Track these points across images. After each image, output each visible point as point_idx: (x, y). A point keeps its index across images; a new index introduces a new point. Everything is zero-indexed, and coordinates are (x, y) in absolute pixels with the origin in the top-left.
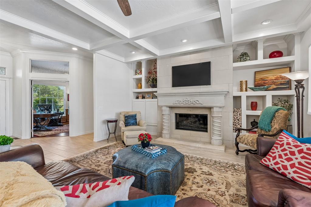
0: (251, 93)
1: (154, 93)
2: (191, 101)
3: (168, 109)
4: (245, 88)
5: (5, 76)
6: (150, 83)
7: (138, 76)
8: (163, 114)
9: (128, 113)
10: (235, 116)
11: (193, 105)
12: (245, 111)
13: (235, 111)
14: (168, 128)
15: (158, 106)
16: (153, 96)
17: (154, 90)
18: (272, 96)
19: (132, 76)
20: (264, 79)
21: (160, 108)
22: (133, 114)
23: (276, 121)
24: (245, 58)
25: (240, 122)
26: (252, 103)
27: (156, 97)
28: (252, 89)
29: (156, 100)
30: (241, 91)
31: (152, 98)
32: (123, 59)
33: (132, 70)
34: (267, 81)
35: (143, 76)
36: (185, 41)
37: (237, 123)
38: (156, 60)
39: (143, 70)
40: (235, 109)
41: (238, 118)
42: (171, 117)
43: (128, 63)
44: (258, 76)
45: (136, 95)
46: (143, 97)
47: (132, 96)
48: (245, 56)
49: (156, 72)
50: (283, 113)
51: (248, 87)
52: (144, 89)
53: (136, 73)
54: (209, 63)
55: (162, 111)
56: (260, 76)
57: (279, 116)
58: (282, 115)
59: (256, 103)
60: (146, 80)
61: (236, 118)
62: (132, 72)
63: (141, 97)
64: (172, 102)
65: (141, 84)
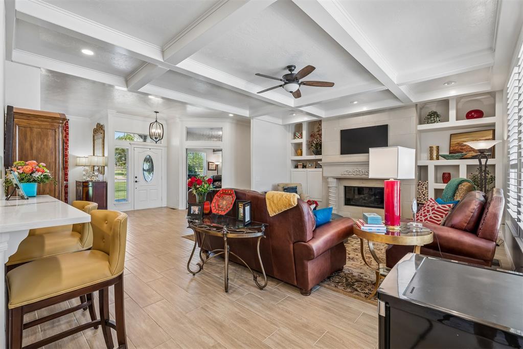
0: (443, 162)
1: (319, 162)
2: (363, 171)
3: (336, 180)
4: (436, 156)
5: (161, 145)
6: (313, 148)
7: (298, 141)
8: (329, 187)
9: (287, 185)
10: (420, 190)
11: (365, 176)
12: (433, 184)
13: (420, 184)
14: (335, 204)
15: (323, 177)
16: (317, 164)
17: (318, 157)
18: (467, 165)
19: (289, 140)
20: (462, 144)
21: (325, 179)
22: (294, 186)
23: (458, 195)
24: (432, 119)
25: (426, 198)
26: (444, 174)
27: (320, 167)
28: (445, 157)
29: (321, 169)
30: (430, 160)
31: (316, 168)
32: (280, 122)
33: (290, 134)
34: (465, 147)
35: (304, 140)
36: (355, 103)
37: (422, 198)
38: (321, 121)
39: (304, 133)
40: (420, 181)
41: (424, 193)
42: (338, 190)
43: (285, 126)
44: (454, 140)
45: (295, 163)
46: (304, 167)
47: (290, 164)
48: (433, 116)
49: (320, 135)
50: (466, 186)
51: (440, 154)
52: (305, 157)
53: (295, 136)
54: (387, 126)
55: (327, 183)
56: (456, 140)
57: (462, 188)
58: (465, 188)
59: (449, 174)
60: (308, 145)
61: (421, 192)
62: (290, 135)
63: (301, 166)
64: (340, 172)
65: (301, 150)
